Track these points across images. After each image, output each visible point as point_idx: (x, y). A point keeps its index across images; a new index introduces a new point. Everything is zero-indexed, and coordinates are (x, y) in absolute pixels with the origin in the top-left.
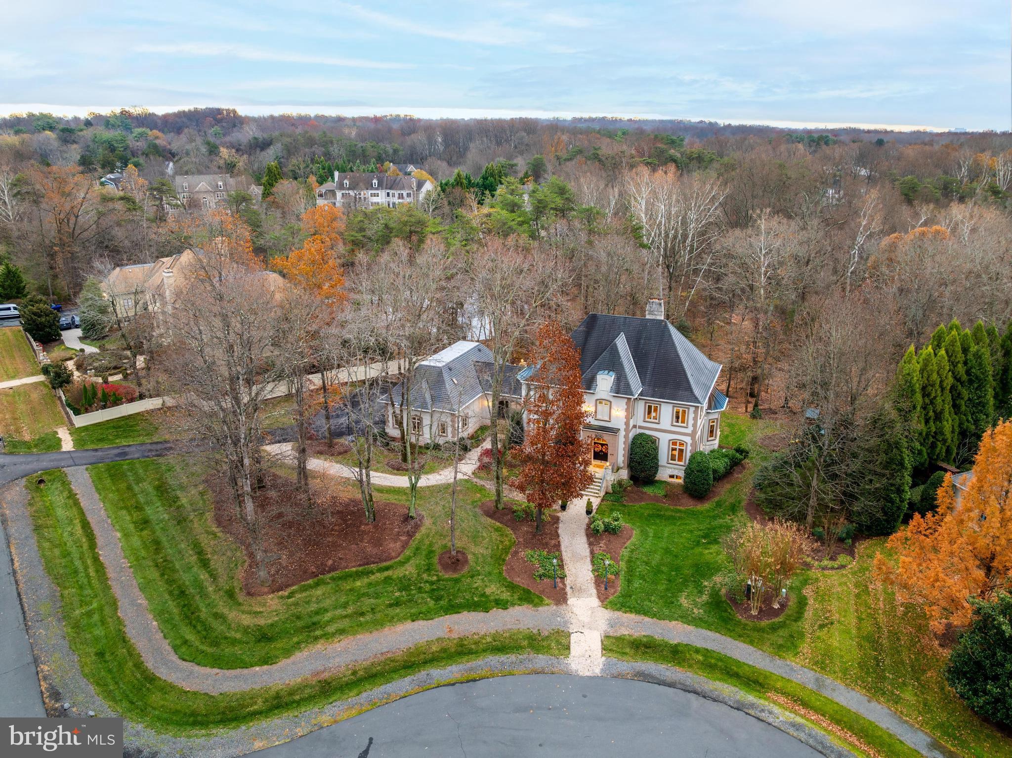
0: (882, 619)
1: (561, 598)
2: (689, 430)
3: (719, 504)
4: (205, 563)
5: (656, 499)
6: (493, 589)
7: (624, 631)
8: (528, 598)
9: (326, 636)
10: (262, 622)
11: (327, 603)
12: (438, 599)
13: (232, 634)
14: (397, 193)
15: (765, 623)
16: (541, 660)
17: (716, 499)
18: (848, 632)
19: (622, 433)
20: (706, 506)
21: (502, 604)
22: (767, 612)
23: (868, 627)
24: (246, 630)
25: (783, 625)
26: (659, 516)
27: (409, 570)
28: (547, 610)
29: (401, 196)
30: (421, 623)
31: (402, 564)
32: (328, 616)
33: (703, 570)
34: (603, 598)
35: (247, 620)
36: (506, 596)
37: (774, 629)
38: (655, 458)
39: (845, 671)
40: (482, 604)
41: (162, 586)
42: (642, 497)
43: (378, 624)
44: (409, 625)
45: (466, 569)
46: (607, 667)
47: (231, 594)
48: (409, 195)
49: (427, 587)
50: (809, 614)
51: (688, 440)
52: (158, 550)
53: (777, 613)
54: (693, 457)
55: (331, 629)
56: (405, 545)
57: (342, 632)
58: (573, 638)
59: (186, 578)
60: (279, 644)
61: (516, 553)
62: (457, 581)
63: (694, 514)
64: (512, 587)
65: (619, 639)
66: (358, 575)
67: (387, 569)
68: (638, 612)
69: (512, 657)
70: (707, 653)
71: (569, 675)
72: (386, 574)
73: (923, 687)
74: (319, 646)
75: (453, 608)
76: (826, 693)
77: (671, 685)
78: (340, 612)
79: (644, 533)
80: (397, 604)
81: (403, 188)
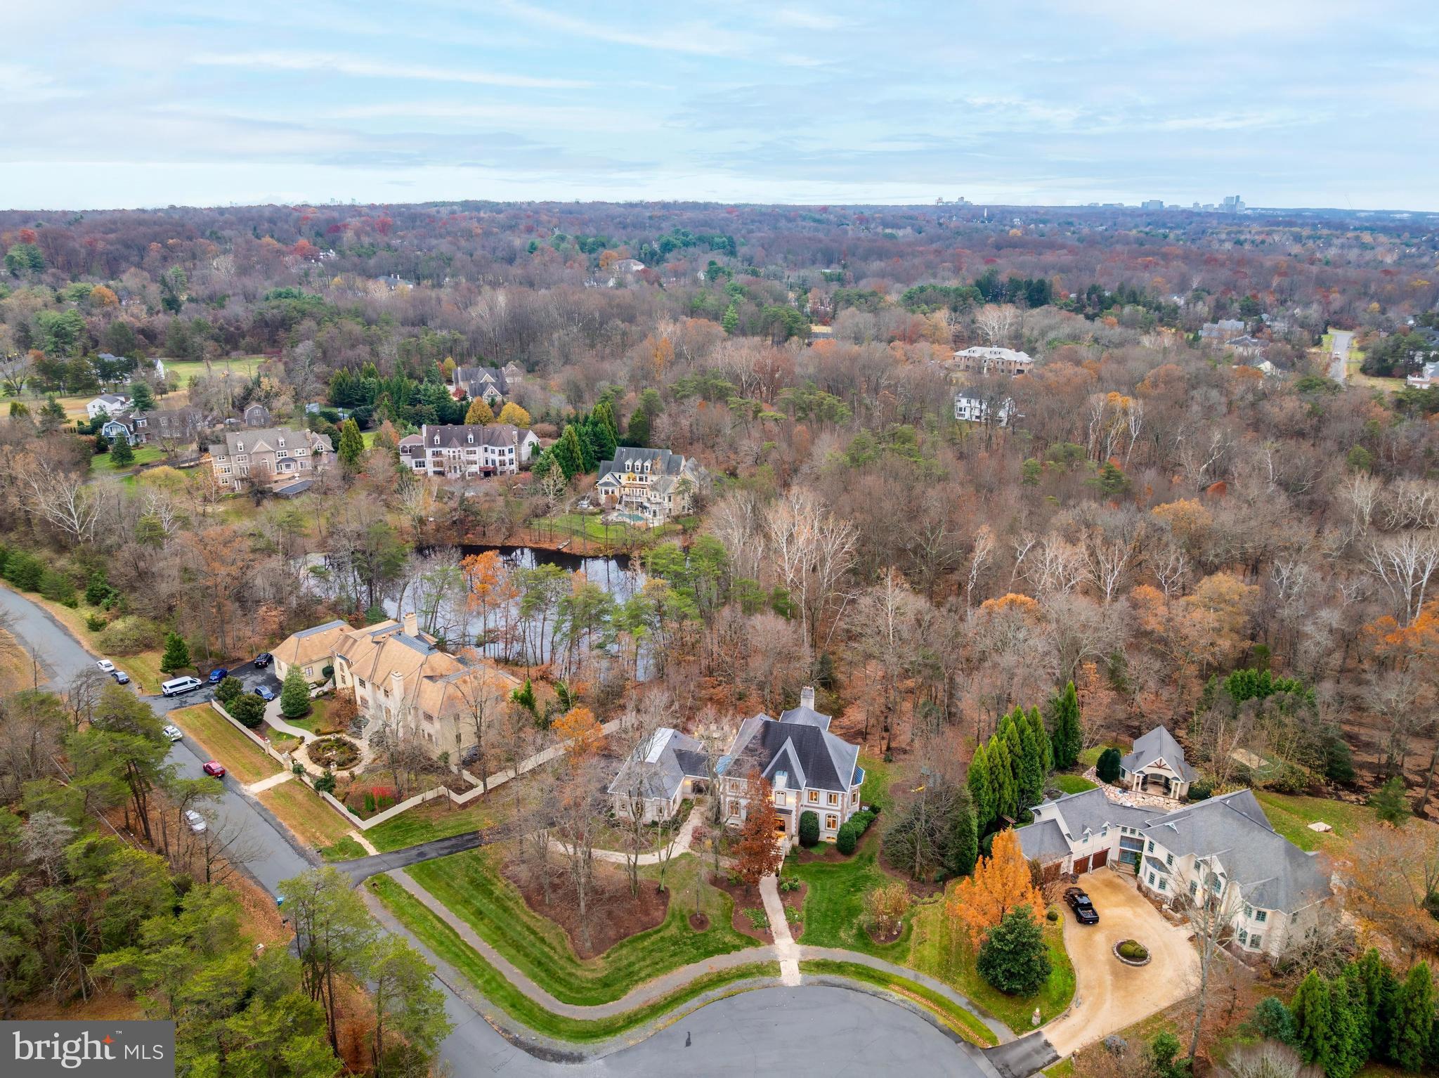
0: (954, 935)
1: (770, 940)
2: (839, 808)
3: (861, 857)
4: (543, 940)
5: (818, 857)
6: (728, 938)
7: (810, 958)
8: (751, 942)
9: (642, 979)
10: (599, 975)
11: (632, 959)
12: (698, 949)
13: (584, 985)
14: (497, 449)
15: (889, 944)
16: (766, 980)
17: (859, 853)
18: (934, 946)
19: (794, 813)
20: (853, 859)
21: (737, 948)
22: (890, 937)
23: (945, 942)
24: (592, 981)
25: (899, 945)
26: (822, 872)
27: (673, 930)
28: (764, 948)
29: (502, 453)
30: (692, 965)
31: (668, 926)
32: (637, 967)
33: (853, 911)
34: (794, 937)
35: (590, 975)
36: (737, 942)
37: (893, 947)
38: (817, 829)
39: (930, 969)
40: (725, 949)
41: (524, 960)
42: (809, 858)
43: (669, 968)
44: (685, 969)
45: (709, 927)
46: (803, 979)
47: (570, 959)
48: (511, 451)
49: (689, 941)
50: (913, 936)
51: (838, 814)
52: (504, 934)
53: (895, 937)
54: (842, 827)
55: (643, 974)
56: (664, 914)
57: (649, 976)
58: (782, 964)
59: (536, 953)
60: (617, 987)
61: (737, 912)
62: (705, 935)
63: (845, 867)
64: (740, 936)
65: (808, 963)
66: (643, 938)
67: (659, 931)
68: (816, 944)
69: (750, 980)
70: (857, 966)
71: (783, 987)
72: (661, 934)
73: (969, 974)
74: (640, 986)
75: (709, 954)
76: (920, 982)
77: (839, 986)
78: (642, 964)
79: (814, 887)
80: (674, 955)
81: (505, 445)
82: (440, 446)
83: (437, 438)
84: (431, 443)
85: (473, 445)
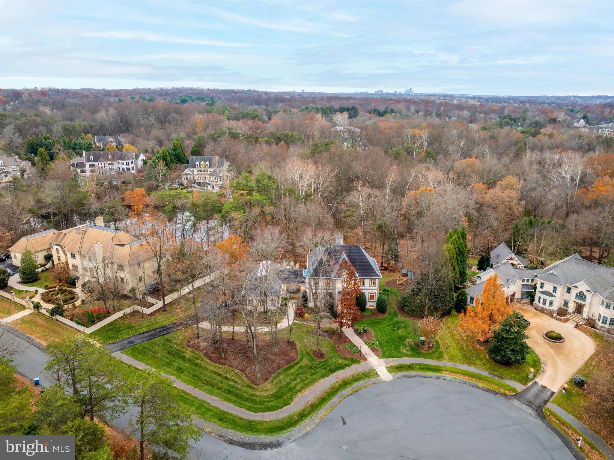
0: (462, 342)
1: (365, 359)
3: (390, 314)
4: (227, 378)
5: (369, 316)
6: (340, 361)
7: (391, 364)
8: (354, 361)
9: (299, 391)
10: (271, 393)
11: (288, 380)
12: (325, 369)
13: (264, 400)
14: (125, 162)
15: (430, 351)
16: (372, 380)
17: (388, 312)
18: (454, 348)
20: (386, 316)
21: (348, 365)
22: (430, 348)
23: (460, 346)
24: (268, 397)
25: (436, 351)
26: (374, 323)
27: (306, 362)
28: (363, 363)
29: (127, 164)
30: (325, 379)
31: (302, 359)
32: (293, 385)
33: (402, 339)
34: (377, 355)
35: (265, 394)
36: (346, 362)
37: (434, 352)
39: (459, 360)
40: (341, 367)
41: (219, 391)
42: (363, 317)
43: (313, 382)
44: (322, 381)
45: (326, 357)
46: (394, 376)
47: (249, 386)
48: (132, 163)
49: (318, 366)
50: (441, 346)
51: (375, 291)
52: (200, 380)
53: (432, 347)
55: (298, 387)
56: (297, 354)
57: (302, 388)
58: (377, 370)
59: (225, 386)
60: (285, 397)
61: (338, 347)
62: (326, 361)
63: (384, 319)
64: (346, 359)
65: (391, 367)
66: (290, 367)
67: (297, 363)
68: (391, 357)
69: (362, 382)
70: (419, 364)
71: (383, 382)
72: (299, 365)
73: (481, 359)
74: (300, 394)
75: (332, 371)
76: (458, 367)
77: (415, 377)
78: (295, 382)
79: (375, 330)
80: (312, 374)
81: (129, 159)
82: (94, 161)
83: (92, 157)
84: (88, 160)
85: (112, 160)
